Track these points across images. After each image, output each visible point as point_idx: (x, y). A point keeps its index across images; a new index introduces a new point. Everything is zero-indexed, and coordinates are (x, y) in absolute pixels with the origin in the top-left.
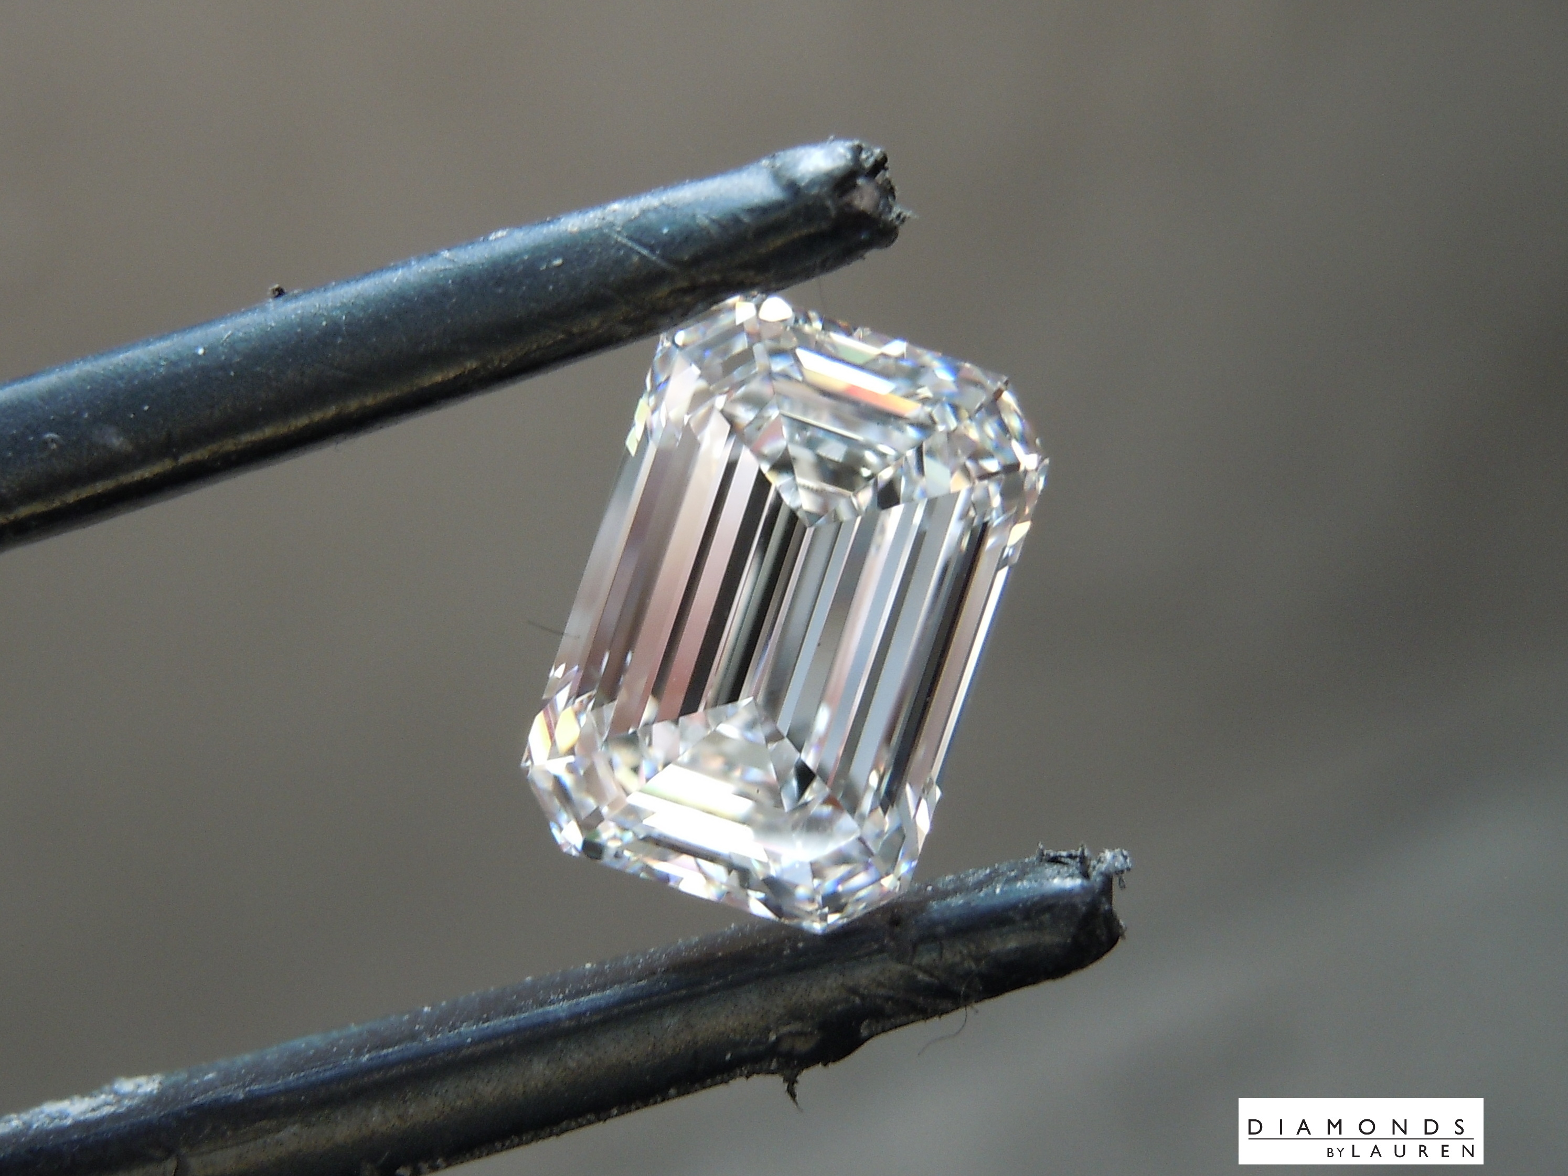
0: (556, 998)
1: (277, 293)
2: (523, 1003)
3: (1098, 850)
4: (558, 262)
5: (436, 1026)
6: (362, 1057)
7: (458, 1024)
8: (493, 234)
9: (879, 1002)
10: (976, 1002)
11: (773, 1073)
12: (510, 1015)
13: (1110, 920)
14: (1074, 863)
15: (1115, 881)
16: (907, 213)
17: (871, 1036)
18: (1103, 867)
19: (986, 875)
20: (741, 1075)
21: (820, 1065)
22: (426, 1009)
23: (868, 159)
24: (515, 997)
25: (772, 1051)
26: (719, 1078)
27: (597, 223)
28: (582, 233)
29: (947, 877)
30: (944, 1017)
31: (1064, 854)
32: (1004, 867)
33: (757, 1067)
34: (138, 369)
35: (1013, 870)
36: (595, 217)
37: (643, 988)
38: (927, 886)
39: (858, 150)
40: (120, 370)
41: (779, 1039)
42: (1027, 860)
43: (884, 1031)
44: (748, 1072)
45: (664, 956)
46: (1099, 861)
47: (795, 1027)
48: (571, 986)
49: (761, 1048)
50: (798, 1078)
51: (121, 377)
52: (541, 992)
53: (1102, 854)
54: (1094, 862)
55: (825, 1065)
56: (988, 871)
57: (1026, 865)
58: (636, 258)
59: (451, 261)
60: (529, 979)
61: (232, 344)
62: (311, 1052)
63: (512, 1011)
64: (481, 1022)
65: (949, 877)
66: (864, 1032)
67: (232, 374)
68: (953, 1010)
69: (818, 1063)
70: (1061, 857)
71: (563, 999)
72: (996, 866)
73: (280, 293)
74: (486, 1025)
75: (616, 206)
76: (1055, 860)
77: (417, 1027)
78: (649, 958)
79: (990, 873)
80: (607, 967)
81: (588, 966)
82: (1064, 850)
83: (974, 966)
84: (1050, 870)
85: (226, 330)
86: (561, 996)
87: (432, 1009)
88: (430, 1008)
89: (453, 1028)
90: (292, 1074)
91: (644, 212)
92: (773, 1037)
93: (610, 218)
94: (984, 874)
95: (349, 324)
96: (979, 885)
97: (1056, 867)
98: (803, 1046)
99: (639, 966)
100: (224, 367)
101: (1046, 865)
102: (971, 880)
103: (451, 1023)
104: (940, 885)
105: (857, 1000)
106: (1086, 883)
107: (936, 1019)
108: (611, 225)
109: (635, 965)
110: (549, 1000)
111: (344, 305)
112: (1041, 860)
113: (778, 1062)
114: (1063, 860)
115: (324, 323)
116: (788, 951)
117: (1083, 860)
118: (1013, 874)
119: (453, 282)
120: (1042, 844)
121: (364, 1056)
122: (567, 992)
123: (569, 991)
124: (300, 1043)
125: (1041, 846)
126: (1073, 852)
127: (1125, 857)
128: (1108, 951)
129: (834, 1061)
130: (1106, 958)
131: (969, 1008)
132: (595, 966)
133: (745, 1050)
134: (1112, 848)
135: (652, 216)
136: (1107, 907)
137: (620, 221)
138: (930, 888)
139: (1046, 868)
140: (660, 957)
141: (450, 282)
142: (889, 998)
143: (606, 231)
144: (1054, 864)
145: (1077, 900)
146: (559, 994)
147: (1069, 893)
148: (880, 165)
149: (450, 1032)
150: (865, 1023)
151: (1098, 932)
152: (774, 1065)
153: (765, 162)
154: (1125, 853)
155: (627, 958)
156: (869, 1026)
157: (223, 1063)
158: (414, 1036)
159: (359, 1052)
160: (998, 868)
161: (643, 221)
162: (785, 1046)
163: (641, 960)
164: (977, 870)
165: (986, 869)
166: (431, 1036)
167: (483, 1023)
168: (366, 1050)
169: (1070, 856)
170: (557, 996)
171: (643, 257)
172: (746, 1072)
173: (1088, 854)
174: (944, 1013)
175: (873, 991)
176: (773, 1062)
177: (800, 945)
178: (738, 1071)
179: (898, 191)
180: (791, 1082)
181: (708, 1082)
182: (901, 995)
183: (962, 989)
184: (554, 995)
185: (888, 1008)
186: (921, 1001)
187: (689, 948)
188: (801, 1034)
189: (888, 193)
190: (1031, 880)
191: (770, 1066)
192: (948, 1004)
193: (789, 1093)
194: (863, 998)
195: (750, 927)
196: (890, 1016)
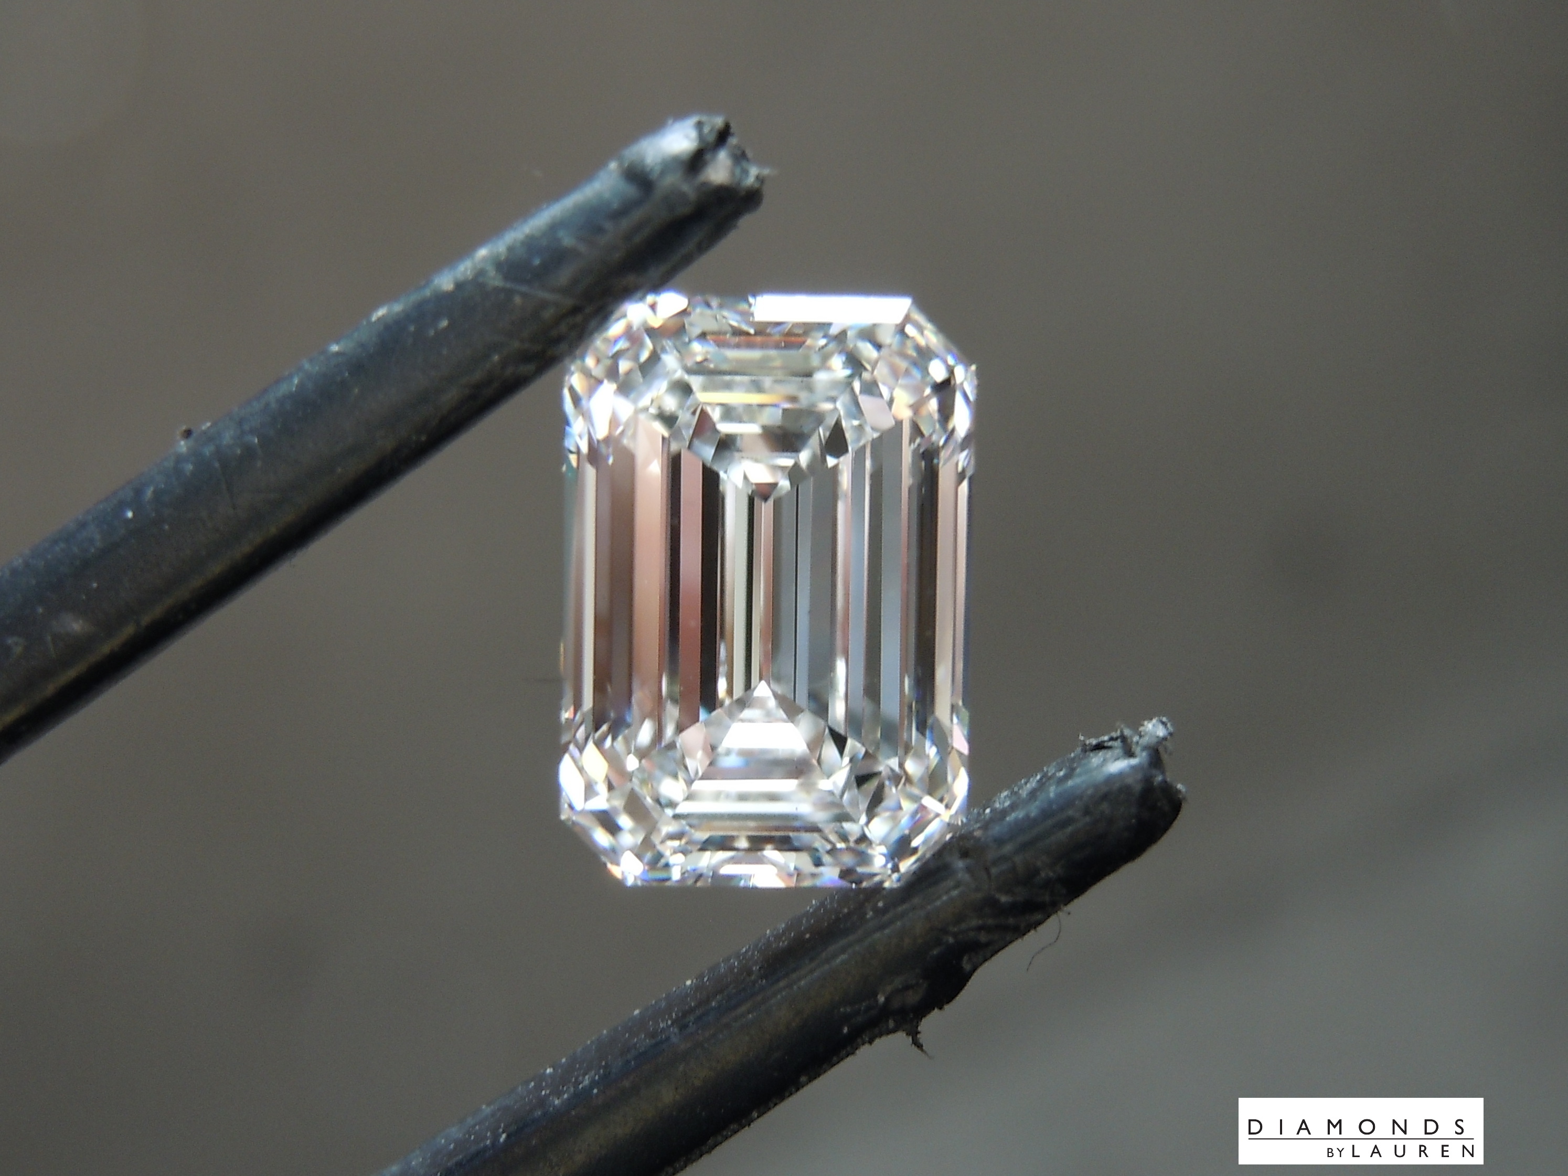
0: (665, 1025)
1: (187, 436)
2: (635, 1040)
3: (1136, 725)
4: (444, 323)
5: (561, 1086)
6: (499, 1137)
7: (580, 1079)
8: (375, 314)
9: (972, 934)
10: (1066, 905)
11: (894, 1031)
12: (626, 1055)
13: (1168, 790)
14: (1117, 744)
15: (1161, 749)
17: (974, 970)
18: (1146, 740)
19: (1038, 781)
20: (863, 1044)
21: (936, 1010)
22: (549, 1071)
23: (712, 131)
24: (627, 1035)
25: (885, 1013)
26: (843, 1052)
27: (469, 274)
28: (458, 288)
29: (1002, 794)
30: (1040, 928)
31: (1106, 738)
32: (1051, 771)
33: (876, 1031)
34: (75, 549)
35: (1061, 770)
36: (466, 269)
38: (985, 810)
39: (699, 125)
41: (887, 999)
42: (1072, 755)
43: (986, 960)
44: (870, 1039)
45: (756, 952)
46: (1140, 735)
47: (898, 982)
48: (676, 1009)
49: (873, 1013)
50: (919, 1029)
51: (61, 562)
52: (651, 1023)
53: (1141, 729)
54: (1136, 739)
55: (941, 1008)
56: (1038, 777)
57: (1073, 760)
58: (517, 298)
59: (340, 354)
60: (637, 1012)
61: (157, 498)
62: (452, 1146)
63: (627, 1051)
64: (601, 1071)
65: (1005, 796)
66: (967, 967)
67: (166, 526)
68: (1045, 920)
69: (934, 1009)
70: (1104, 742)
71: (672, 1025)
72: (1045, 769)
73: (189, 433)
74: (607, 1071)
75: (483, 252)
76: (1100, 747)
77: (544, 1093)
78: (743, 959)
79: (1041, 779)
80: (706, 979)
81: (689, 983)
82: (1103, 735)
83: (1051, 874)
84: (1097, 758)
86: (669, 1022)
87: (554, 1069)
88: (552, 1068)
89: (577, 1082)
91: (510, 249)
92: (881, 999)
93: (480, 265)
94: (1035, 781)
95: (262, 444)
96: (1033, 794)
97: (1101, 754)
98: (912, 998)
99: (736, 970)
100: (156, 523)
101: (1091, 755)
102: (1024, 793)
103: (573, 1079)
104: (997, 805)
105: (951, 940)
106: (1133, 762)
107: (1032, 932)
108: (482, 272)
109: (731, 968)
110: (659, 1031)
112: (1086, 751)
113: (894, 1020)
114: (1106, 744)
115: (239, 452)
116: (871, 913)
117: (1123, 739)
118: (1062, 773)
119: (350, 373)
120: (1082, 735)
121: (502, 1136)
122: (674, 1015)
123: (676, 1015)
124: (439, 1141)
125: (1082, 738)
126: (1114, 735)
127: (1166, 725)
128: (1175, 818)
129: (948, 1002)
130: (1176, 824)
131: (1060, 913)
132: (694, 981)
133: (860, 1019)
134: (1150, 719)
135: (520, 251)
136: (1160, 778)
137: (490, 264)
138: (988, 811)
139: (1092, 758)
140: (753, 954)
141: (347, 374)
142: (980, 928)
143: (481, 279)
144: (1099, 752)
145: (1130, 781)
146: (667, 1021)
147: (1121, 775)
148: (723, 136)
149: (574, 1089)
150: (966, 958)
151: (1159, 804)
152: (891, 1024)
153: (612, 165)
154: (1164, 719)
155: (722, 965)
156: (970, 960)
158: (542, 1102)
159: (496, 1133)
160: (1047, 771)
161: (513, 257)
162: (896, 1004)
163: (736, 964)
164: (1029, 779)
165: (1036, 775)
166: (558, 1098)
168: (501, 1129)
169: (1112, 739)
170: (665, 1023)
171: (523, 295)
172: (867, 1039)
173: (1127, 732)
174: (1039, 923)
175: (964, 926)
176: (890, 1021)
177: (880, 904)
178: (859, 1040)
179: (750, 154)
180: (914, 1034)
181: (835, 1059)
182: (990, 922)
183: (1047, 898)
184: (662, 1021)
185: (983, 938)
186: (1011, 921)
187: (778, 937)
188: (907, 988)
189: (740, 157)
190: (1080, 775)
191: (888, 1026)
192: (1039, 917)
193: (915, 1045)
194: (955, 935)
195: (830, 899)
196: (987, 945)
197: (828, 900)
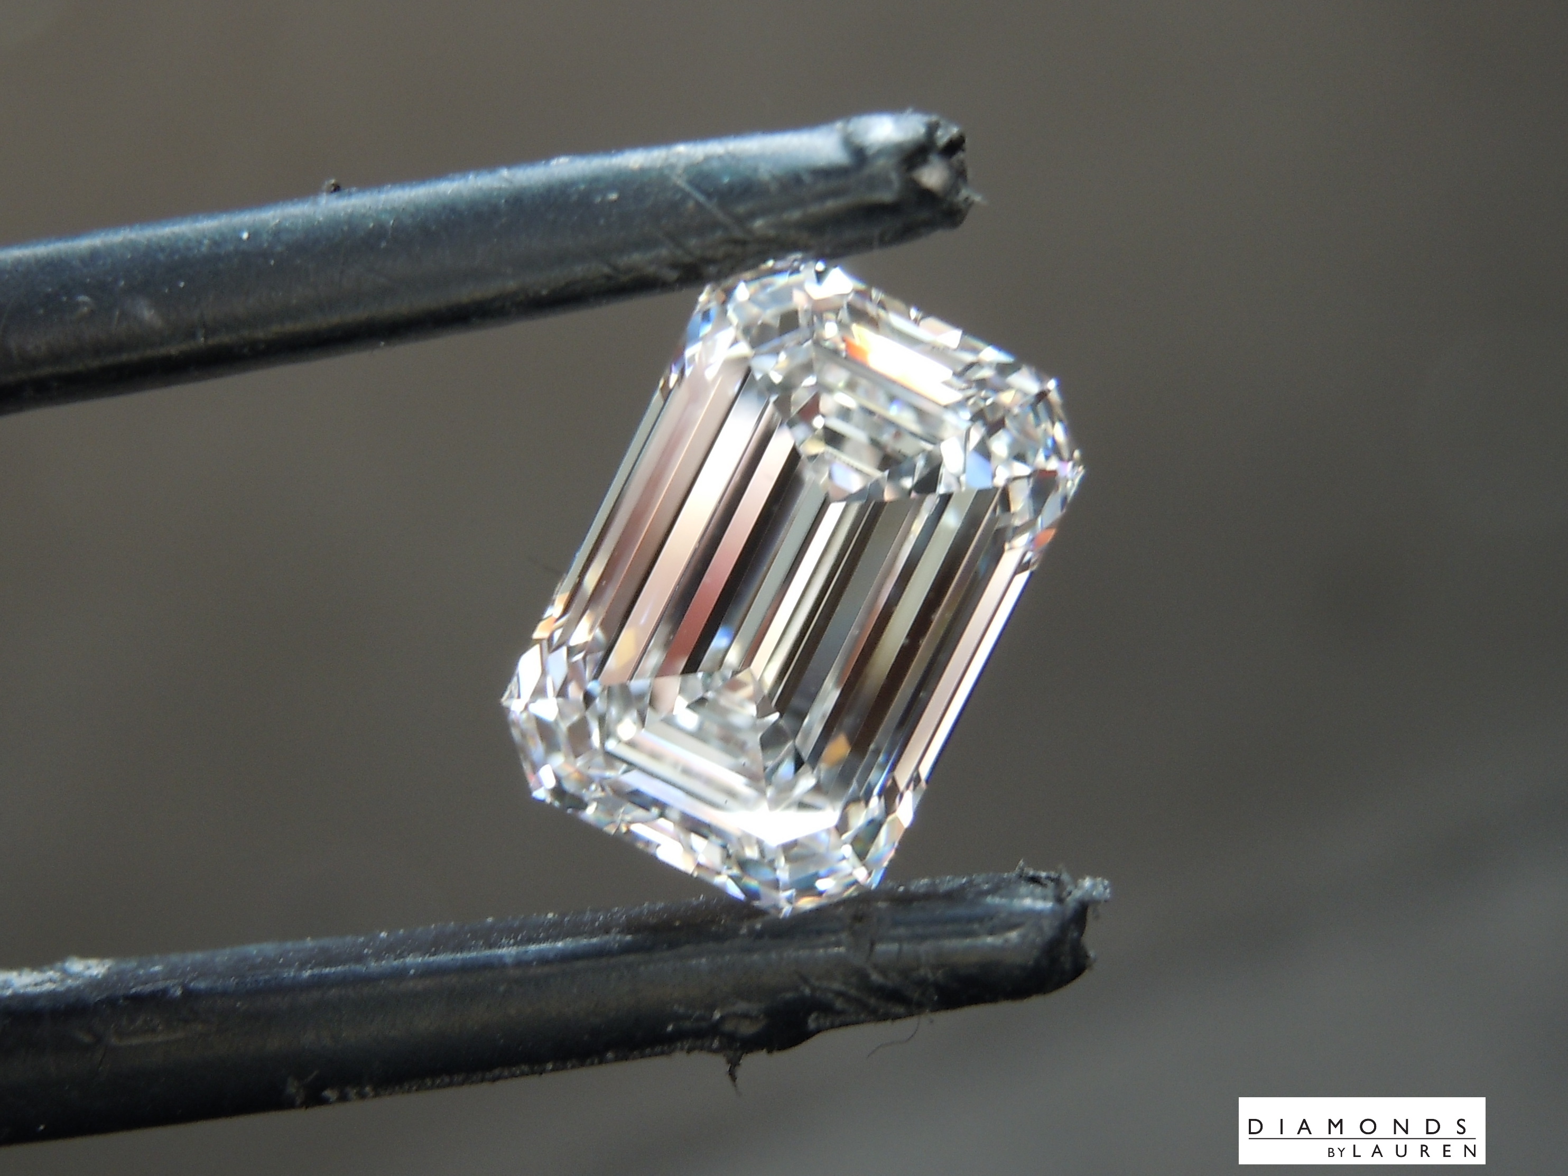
0: (507, 941)
1: (333, 188)
2: (473, 942)
3: (1077, 876)
4: (613, 196)
5: (384, 952)
6: (304, 972)
7: (406, 953)
8: (553, 159)
9: (830, 996)
10: (932, 1011)
11: (715, 1051)
12: (457, 953)
13: (1079, 950)
14: (1051, 886)
15: (1090, 911)
16: (977, 198)
17: (818, 1031)
18: (1077, 894)
19: (962, 884)
20: (682, 1049)
21: (765, 1051)
22: (383, 935)
23: (944, 136)
25: (714, 1030)
26: (658, 1049)
27: (659, 164)
28: (643, 171)
29: (919, 880)
30: (896, 1022)
31: (1044, 874)
32: (981, 879)
33: (699, 1043)
34: (181, 244)
35: (988, 883)
36: (658, 157)
37: (594, 945)
38: (900, 886)
39: (932, 129)
40: (163, 244)
41: (722, 1018)
42: (1006, 875)
43: (832, 1027)
44: (690, 1047)
45: (624, 917)
46: (1076, 887)
47: (741, 1006)
48: (526, 931)
49: (704, 1024)
50: (741, 1061)
51: (162, 249)
52: (496, 933)
53: (1081, 881)
54: (1069, 888)
55: (770, 1052)
56: (964, 880)
57: (1004, 879)
58: (691, 204)
59: (507, 180)
60: (491, 920)
61: (278, 232)
62: (260, 960)
63: (460, 948)
64: (428, 955)
65: (925, 881)
66: (812, 1024)
67: (272, 262)
68: (905, 1016)
69: (763, 1049)
70: (1041, 877)
71: (514, 945)
72: (973, 876)
73: (337, 188)
74: (432, 959)
75: (681, 149)
76: (1035, 880)
77: (366, 951)
78: (610, 916)
79: (965, 883)
80: (567, 918)
81: (550, 915)
82: (1043, 870)
83: (930, 976)
84: (1024, 889)
85: (274, 218)
87: (388, 935)
88: (386, 934)
89: (401, 956)
90: (233, 978)
91: (708, 159)
92: (717, 1015)
93: (673, 160)
94: (960, 882)
95: (395, 229)
96: (951, 893)
97: (1032, 886)
98: (747, 1029)
99: (597, 924)
100: (265, 255)
101: (1023, 883)
102: (943, 888)
103: (398, 952)
104: (913, 887)
105: (807, 991)
106: (1058, 907)
107: (887, 1022)
108: (672, 167)
109: (594, 922)
110: (500, 943)
111: (393, 210)
112: (1019, 878)
113: (720, 1042)
114: (1041, 880)
115: (371, 225)
116: (745, 930)
117: (1057, 882)
118: (986, 887)
119: (506, 201)
120: (1025, 862)
121: (307, 971)
122: (519, 938)
123: (523, 936)
124: (253, 950)
125: (1023, 864)
126: (1053, 875)
127: (1105, 888)
128: (1070, 979)
129: (780, 1049)
131: (922, 1016)
132: (556, 916)
133: (688, 1024)
134: (1094, 875)
135: (715, 164)
136: (1075, 935)
137: (682, 163)
138: (902, 888)
139: (1021, 886)
140: (620, 917)
141: (503, 201)
142: (839, 994)
143: (666, 172)
144: (1031, 884)
145: (1047, 924)
146: (511, 939)
147: (1038, 914)
148: (954, 147)
149: (395, 960)
150: (813, 1016)
151: (1062, 958)
152: (716, 1044)
153: (839, 125)
154: (1107, 883)
155: (589, 913)
156: (817, 1018)
157: (175, 958)
158: (360, 958)
159: (303, 966)
160: (975, 878)
161: (706, 167)
162: (728, 1027)
165: (964, 878)
166: (377, 961)
167: (430, 956)
168: (310, 965)
169: (1049, 878)
171: (698, 204)
172: (687, 1046)
173: (1065, 877)
174: (896, 1017)
175: (825, 984)
176: (715, 1041)
177: (758, 926)
178: (679, 1045)
179: (970, 174)
180: (734, 1064)
181: (648, 1051)
182: (853, 992)
183: (916, 996)
184: (506, 938)
185: (839, 1004)
186: (873, 1001)
187: (652, 913)
188: (745, 1016)
189: (959, 174)
190: (1002, 897)
191: (712, 1044)
192: (900, 1010)
193: (730, 1074)
194: (814, 989)
195: (717, 900)
196: (840, 1013)
197: (715, 901)
